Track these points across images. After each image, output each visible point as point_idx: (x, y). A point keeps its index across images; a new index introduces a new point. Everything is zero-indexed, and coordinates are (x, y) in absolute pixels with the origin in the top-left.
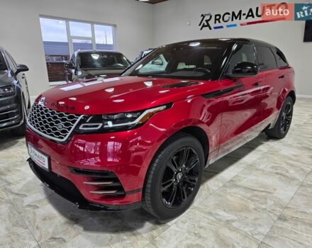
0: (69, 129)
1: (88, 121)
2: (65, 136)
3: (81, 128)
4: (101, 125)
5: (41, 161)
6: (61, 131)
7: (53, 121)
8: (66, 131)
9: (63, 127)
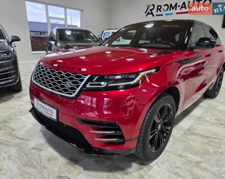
0: (78, 87)
2: (74, 92)
3: (88, 86)
5: (48, 112)
6: (70, 88)
7: (61, 80)
8: (74, 89)
9: (71, 85)
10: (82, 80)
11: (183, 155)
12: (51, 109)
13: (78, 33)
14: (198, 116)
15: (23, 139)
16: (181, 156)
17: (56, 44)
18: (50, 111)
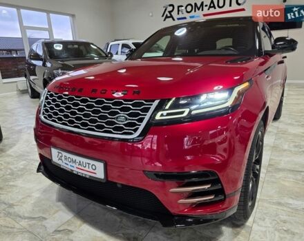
0: (141, 120)
1: (167, 107)
2: (135, 130)
3: (158, 117)
4: (187, 111)
5: (87, 169)
6: (125, 125)
7: (105, 113)
8: (134, 125)
9: (126, 119)
10: (146, 110)
11: (282, 201)
12: (92, 162)
13: (76, 46)
14: (272, 145)
15: (34, 218)
16: (279, 204)
17: (44, 65)
18: (90, 166)
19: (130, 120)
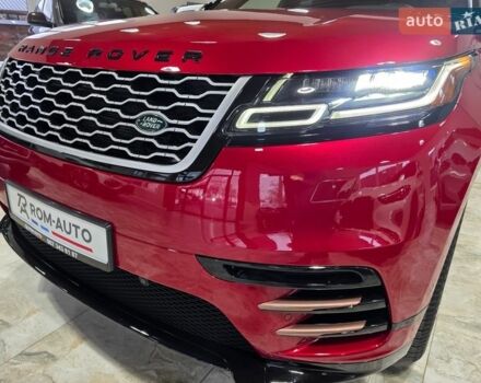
0: (198, 128)
2: (183, 154)
3: (243, 122)
5: (72, 237)
6: (160, 139)
7: (113, 107)
8: (180, 139)
9: (164, 123)
10: (213, 102)
12: (83, 224)
18: (79, 231)
19: (171, 125)
